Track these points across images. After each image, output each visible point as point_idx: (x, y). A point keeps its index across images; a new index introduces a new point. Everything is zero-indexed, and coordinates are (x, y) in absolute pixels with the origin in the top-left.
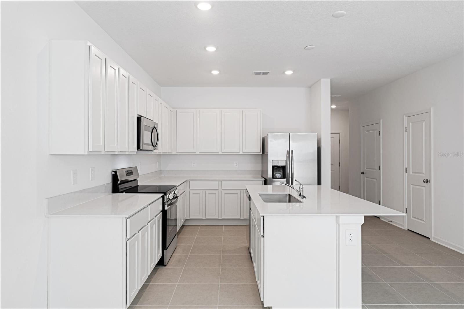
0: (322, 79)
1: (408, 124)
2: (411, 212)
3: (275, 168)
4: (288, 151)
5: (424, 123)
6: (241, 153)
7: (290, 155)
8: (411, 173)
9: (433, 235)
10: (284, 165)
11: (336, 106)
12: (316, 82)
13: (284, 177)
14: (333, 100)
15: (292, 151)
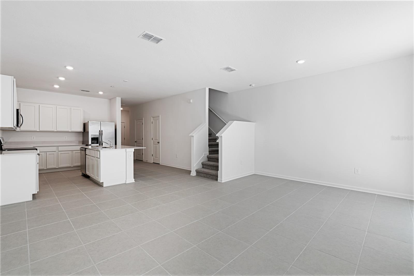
0: (117, 98)
1: (153, 121)
2: (154, 155)
3: (93, 139)
4: (100, 130)
5: (158, 121)
6: (70, 131)
7: (101, 133)
8: (154, 140)
9: (160, 162)
10: (98, 137)
11: (123, 109)
12: (113, 98)
13: (97, 143)
14: (122, 106)
15: (102, 130)
